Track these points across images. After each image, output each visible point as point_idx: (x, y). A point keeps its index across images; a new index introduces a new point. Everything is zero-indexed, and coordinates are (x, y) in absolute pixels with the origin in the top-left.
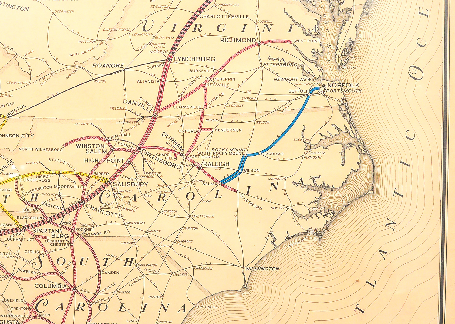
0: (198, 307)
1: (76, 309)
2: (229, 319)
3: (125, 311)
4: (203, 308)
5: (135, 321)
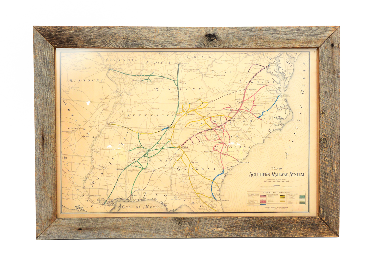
0: (253, 147)
1: (224, 148)
3: (236, 148)
5: (238, 151)
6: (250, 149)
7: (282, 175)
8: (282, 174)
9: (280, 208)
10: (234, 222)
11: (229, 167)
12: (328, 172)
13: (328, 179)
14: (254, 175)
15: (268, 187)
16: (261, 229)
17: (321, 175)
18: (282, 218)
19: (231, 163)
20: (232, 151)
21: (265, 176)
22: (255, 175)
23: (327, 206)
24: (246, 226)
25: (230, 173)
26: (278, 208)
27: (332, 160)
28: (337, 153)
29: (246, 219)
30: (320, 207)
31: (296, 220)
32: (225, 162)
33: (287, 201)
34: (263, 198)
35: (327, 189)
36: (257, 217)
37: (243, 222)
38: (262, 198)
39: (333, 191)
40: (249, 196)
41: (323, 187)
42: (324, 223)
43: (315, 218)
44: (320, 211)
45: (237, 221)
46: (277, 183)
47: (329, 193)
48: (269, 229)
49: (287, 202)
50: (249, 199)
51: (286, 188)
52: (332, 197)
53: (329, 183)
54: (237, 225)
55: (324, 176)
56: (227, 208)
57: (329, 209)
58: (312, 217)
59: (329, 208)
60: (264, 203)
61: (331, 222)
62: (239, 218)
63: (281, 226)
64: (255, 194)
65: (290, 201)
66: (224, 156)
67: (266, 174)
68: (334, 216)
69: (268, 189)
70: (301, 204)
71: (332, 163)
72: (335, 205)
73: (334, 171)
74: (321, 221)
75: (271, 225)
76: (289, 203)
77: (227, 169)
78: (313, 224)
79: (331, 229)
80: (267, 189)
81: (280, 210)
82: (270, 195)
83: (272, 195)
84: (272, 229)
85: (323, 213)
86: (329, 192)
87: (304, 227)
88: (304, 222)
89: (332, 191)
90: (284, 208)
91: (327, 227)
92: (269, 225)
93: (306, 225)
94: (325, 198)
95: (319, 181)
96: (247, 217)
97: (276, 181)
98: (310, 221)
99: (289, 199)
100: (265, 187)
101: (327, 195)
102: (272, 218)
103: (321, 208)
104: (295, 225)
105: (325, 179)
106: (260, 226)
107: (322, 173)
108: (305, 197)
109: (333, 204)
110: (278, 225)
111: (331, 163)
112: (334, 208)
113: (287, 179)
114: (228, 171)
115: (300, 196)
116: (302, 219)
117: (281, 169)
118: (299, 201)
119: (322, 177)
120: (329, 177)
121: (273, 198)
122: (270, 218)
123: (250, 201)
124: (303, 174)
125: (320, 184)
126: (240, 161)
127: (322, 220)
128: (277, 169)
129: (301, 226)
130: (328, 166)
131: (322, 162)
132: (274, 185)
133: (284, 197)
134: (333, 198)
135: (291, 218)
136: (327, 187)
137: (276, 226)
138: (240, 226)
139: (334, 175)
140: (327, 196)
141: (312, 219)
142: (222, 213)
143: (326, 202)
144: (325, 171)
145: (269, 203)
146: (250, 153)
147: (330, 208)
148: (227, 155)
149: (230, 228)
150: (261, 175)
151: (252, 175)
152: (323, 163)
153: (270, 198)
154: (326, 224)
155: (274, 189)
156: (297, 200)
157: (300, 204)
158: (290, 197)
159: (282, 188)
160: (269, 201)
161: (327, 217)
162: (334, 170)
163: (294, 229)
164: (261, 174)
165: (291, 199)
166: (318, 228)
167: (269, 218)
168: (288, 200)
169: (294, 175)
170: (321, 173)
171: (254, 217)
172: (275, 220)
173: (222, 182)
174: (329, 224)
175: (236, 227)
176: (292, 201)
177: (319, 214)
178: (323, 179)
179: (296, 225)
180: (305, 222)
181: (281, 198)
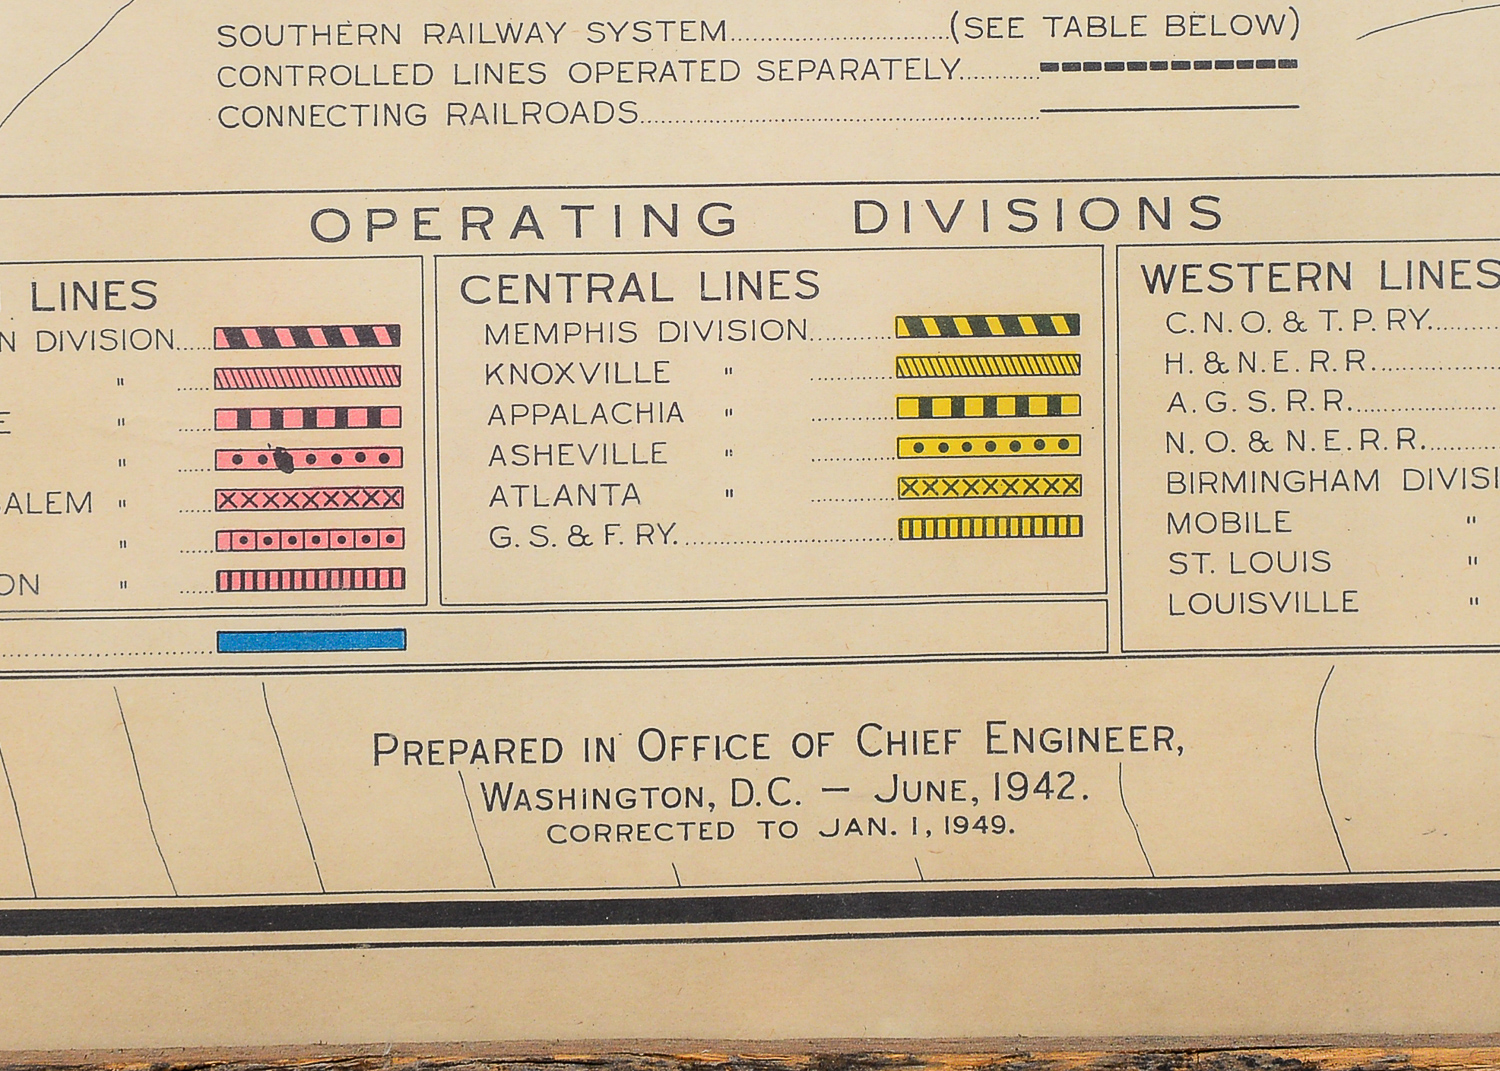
9: (917, 769)
15: (468, 55)
26: (841, 758)
33: (1146, 499)
34: (325, 438)
38: (261, 439)
49: (1147, 544)
51: (1105, 50)
65: (1231, 523)
69: (489, 93)
80: (434, 99)
82: (555, 312)
90: (1035, 764)
99: (1199, 461)
121: (645, 433)
133: (1037, 387)
153: (545, 434)
155: (686, 94)
156: (1482, 479)
158: (1237, 385)
159: (976, 54)
160: (519, 519)
165: (1279, 460)
168: (1176, 483)
181: (941, 426)
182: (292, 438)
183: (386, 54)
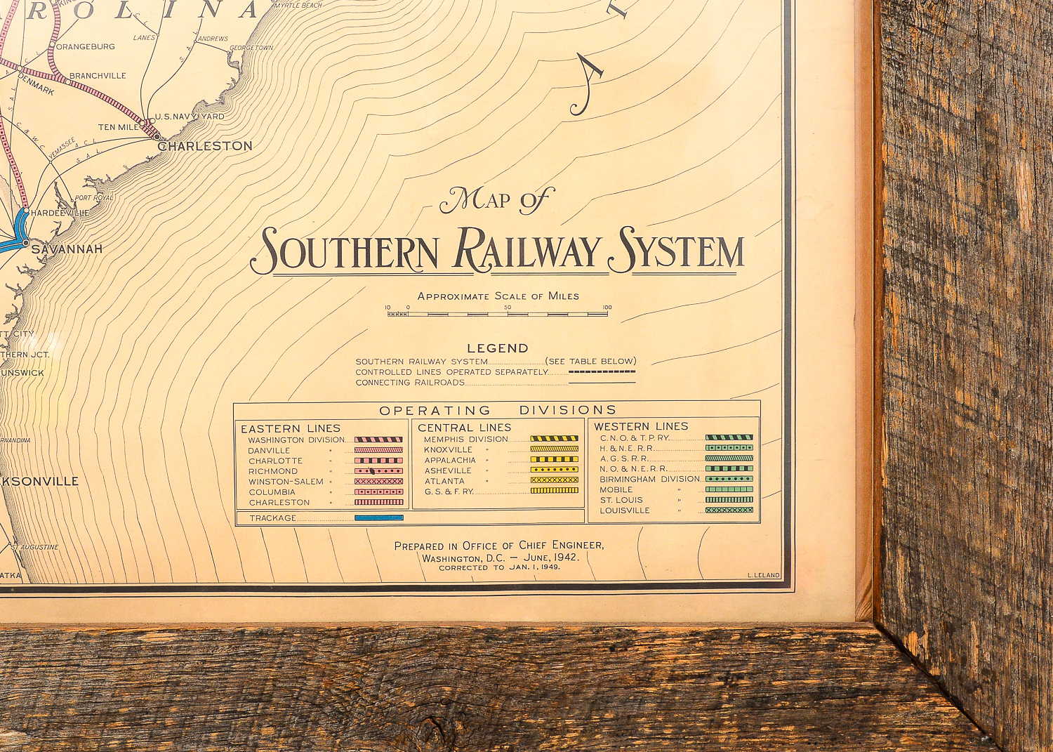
0: (281, 5)
1: (27, 16)
2: (346, 31)
3: (130, 17)
4: (292, 9)
5: (151, 37)
6: (255, 21)
7: (548, 258)
8: (547, 250)
9: (535, 552)
10: (113, 678)
11: (74, 186)
12: (962, 229)
13: (961, 283)
14: (293, 253)
15: (421, 367)
16: (360, 732)
17: (898, 253)
18: (542, 639)
19: (91, 150)
20: (100, 43)
21: (394, 269)
22: (306, 252)
23: (948, 530)
24: (222, 708)
25: (85, 236)
26: (515, 549)
27: (997, 118)
28: (1037, 52)
29: (223, 649)
30: (883, 538)
31: (670, 656)
32: (34, 140)
33: (595, 484)
34: (383, 466)
35: (953, 377)
36: (315, 634)
37: (196, 670)
38: (366, 466)
39: (1004, 390)
40: (255, 446)
41: (915, 359)
42: (918, 681)
43: (842, 638)
44: (883, 576)
45: (137, 664)
46: (500, 330)
47: (966, 418)
48: (427, 739)
49: (595, 495)
50: (251, 471)
51: (586, 368)
52: (994, 445)
53: (963, 322)
54: (138, 703)
55: (920, 261)
56: (61, 546)
57: (969, 553)
58: (816, 629)
59: (966, 549)
60: (388, 502)
61: (985, 672)
62: (154, 638)
63: (535, 713)
64: (304, 429)
65: (617, 490)
66: (23, 85)
67: (406, 246)
68: (1009, 618)
69: (426, 377)
70: (719, 510)
71: (991, 139)
72: (1017, 518)
73: (1014, 214)
74: (893, 668)
75: (448, 703)
76: (615, 506)
77: (50, 202)
78: (820, 694)
79: (984, 733)
80: (412, 378)
81: (530, 564)
82: (443, 434)
83: (455, 434)
84: (455, 734)
85: (917, 589)
86: (971, 400)
87: (741, 717)
88: (740, 677)
89: (995, 393)
90: (565, 551)
91: (947, 713)
92: (424, 704)
93: (758, 704)
94: (927, 456)
95: (879, 303)
96: (229, 630)
97: (494, 305)
98: (798, 663)
99: (608, 474)
100: (394, 367)
101: (951, 429)
102: (454, 642)
103: (894, 549)
104: (665, 704)
105: (927, 290)
106: (348, 714)
107: (902, 233)
108: (755, 453)
109: (998, 511)
110: (509, 697)
111: (989, 146)
112: (1008, 546)
113: (593, 291)
114: (66, 221)
115: (709, 448)
116: (723, 650)
117: (537, 203)
118: (696, 495)
119: (905, 266)
120: (969, 272)
121: (466, 465)
122: (440, 637)
123: (265, 487)
124: (731, 248)
125: (887, 330)
126: (167, 129)
127: (904, 651)
128: (501, 201)
129: (717, 707)
130: (962, 171)
131: (905, 131)
132: (474, 348)
133: (567, 455)
134: (1000, 459)
135: (622, 638)
136: (954, 359)
137: (491, 711)
138: (162, 709)
139: (1012, 252)
140: (949, 441)
141: (817, 647)
142: (18, 590)
143: (943, 498)
144: (935, 215)
145: (433, 501)
146: (259, 61)
147: (977, 544)
148: (57, 76)
149: (73, 725)
150: (362, 253)
151: (277, 255)
152: (911, 138)
153: (440, 465)
154: (939, 686)
155: (477, 378)
156: (682, 479)
157: (714, 510)
158: (619, 454)
159: (552, 368)
160: (433, 487)
161: (950, 629)
162: (1012, 204)
163: (649, 737)
164: (362, 243)
165: (629, 474)
166: (865, 726)
167: (425, 641)
168: (603, 479)
169: (655, 252)
170: (891, 236)
171: (288, 632)
172: (485, 655)
173: (13, 322)
174: (970, 691)
175: (134, 721)
176: (639, 489)
177: (876, 599)
178: (908, 285)
179: (673, 703)
180: (751, 675)
181: (542, 464)
182: (375, 466)
183: (399, 367)
